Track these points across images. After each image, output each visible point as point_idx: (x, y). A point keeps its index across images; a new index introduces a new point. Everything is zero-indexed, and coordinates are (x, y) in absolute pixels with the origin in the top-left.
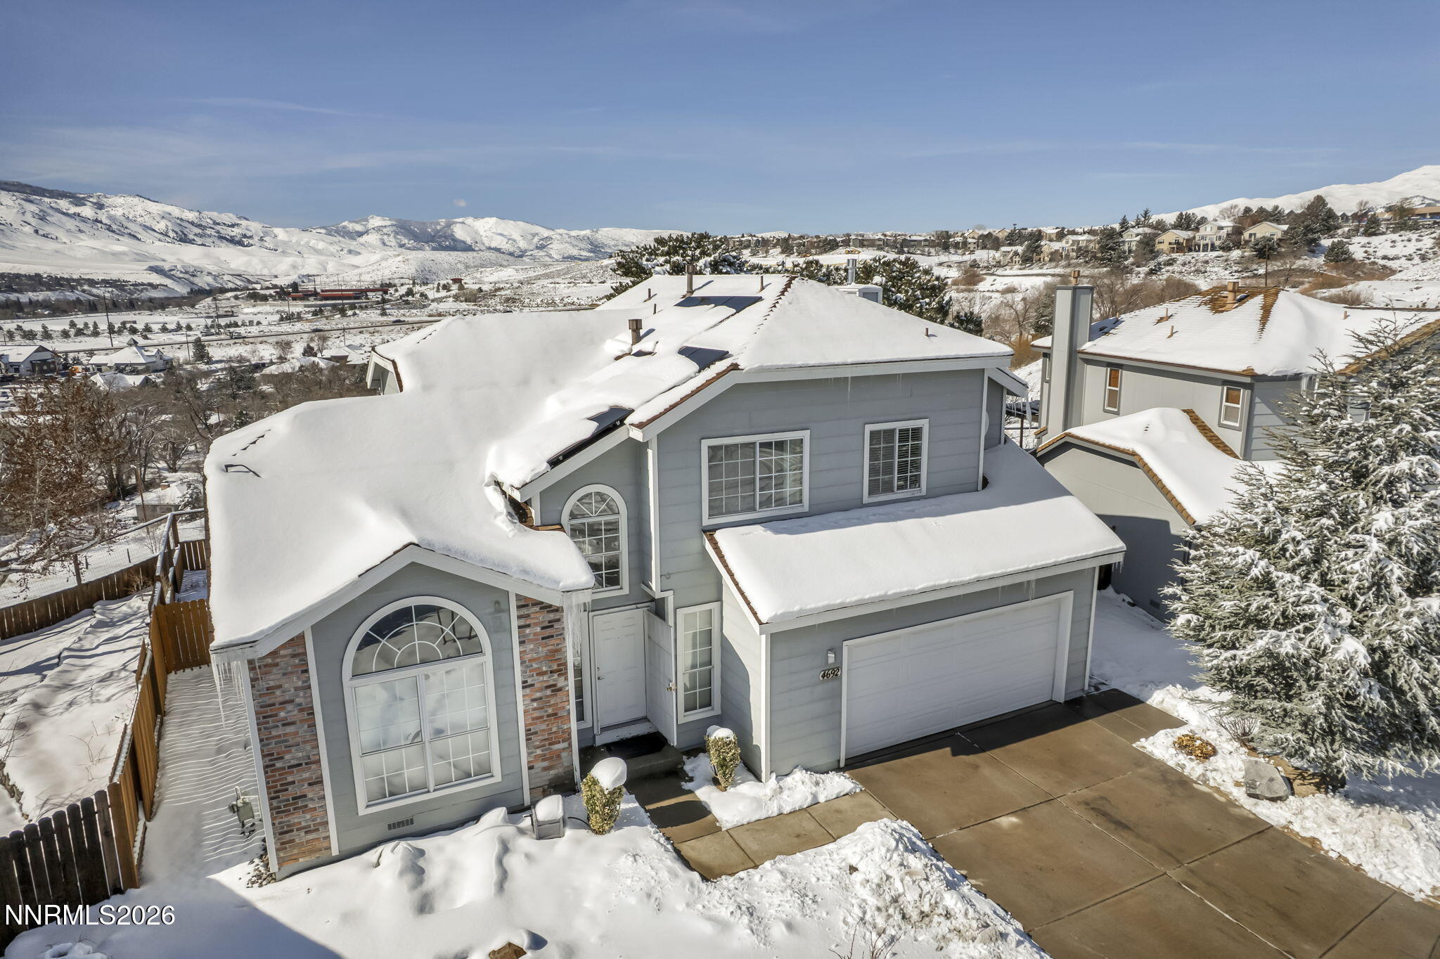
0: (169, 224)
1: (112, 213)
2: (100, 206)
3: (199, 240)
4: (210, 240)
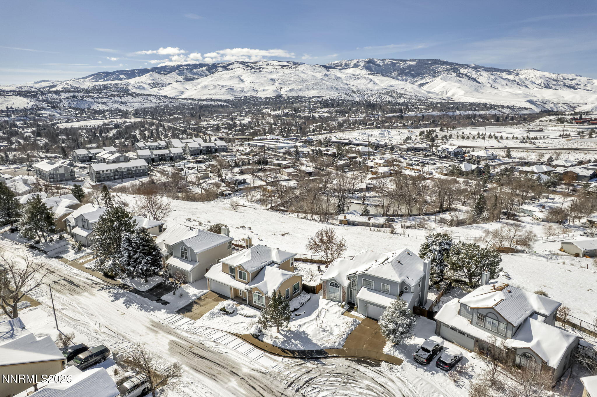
0: (543, 81)
1: (521, 77)
2: (517, 74)
3: (554, 87)
4: (559, 87)
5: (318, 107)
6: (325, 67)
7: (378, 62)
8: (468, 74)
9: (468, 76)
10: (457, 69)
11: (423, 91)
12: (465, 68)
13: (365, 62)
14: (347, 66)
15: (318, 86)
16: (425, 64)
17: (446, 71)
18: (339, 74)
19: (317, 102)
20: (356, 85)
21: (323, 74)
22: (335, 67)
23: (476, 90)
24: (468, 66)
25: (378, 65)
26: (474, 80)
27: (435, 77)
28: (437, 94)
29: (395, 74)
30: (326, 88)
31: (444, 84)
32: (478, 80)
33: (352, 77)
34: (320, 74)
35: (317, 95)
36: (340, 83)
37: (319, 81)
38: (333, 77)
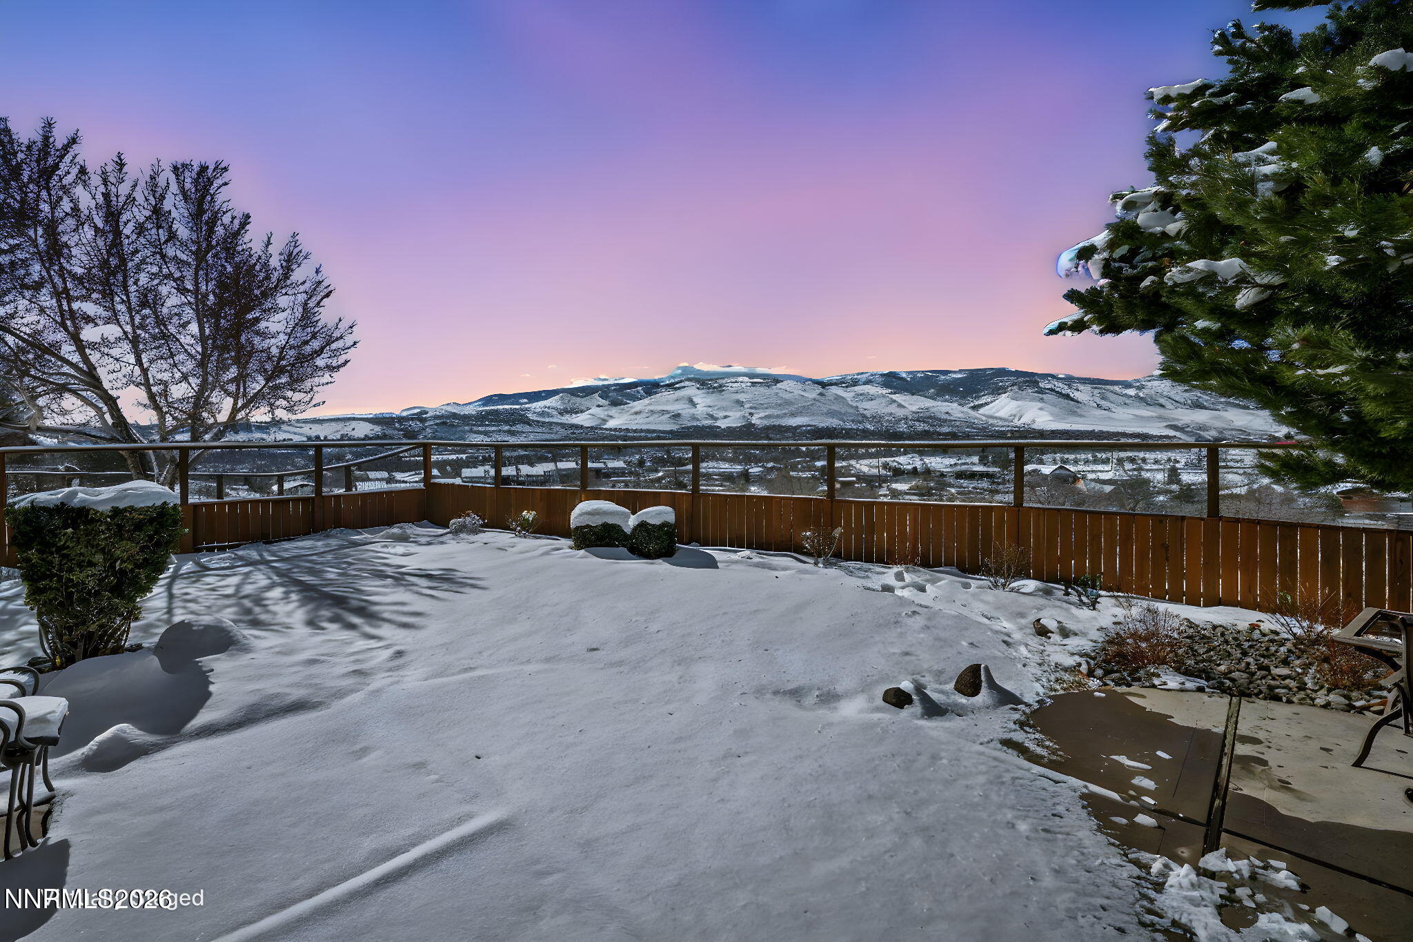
7: (904, 375)
8: (1055, 389)
9: (1056, 392)
10: (1035, 382)
11: (980, 416)
12: (1050, 380)
15: (811, 410)
16: (981, 376)
17: (1016, 385)
20: (870, 407)
23: (1074, 413)
24: (1053, 376)
25: (904, 380)
26: (1068, 397)
27: (997, 395)
28: (1005, 420)
29: (931, 391)
30: (822, 412)
32: (1075, 397)
33: (864, 397)
35: (809, 422)
36: (842, 405)
37: (811, 402)
38: (833, 397)
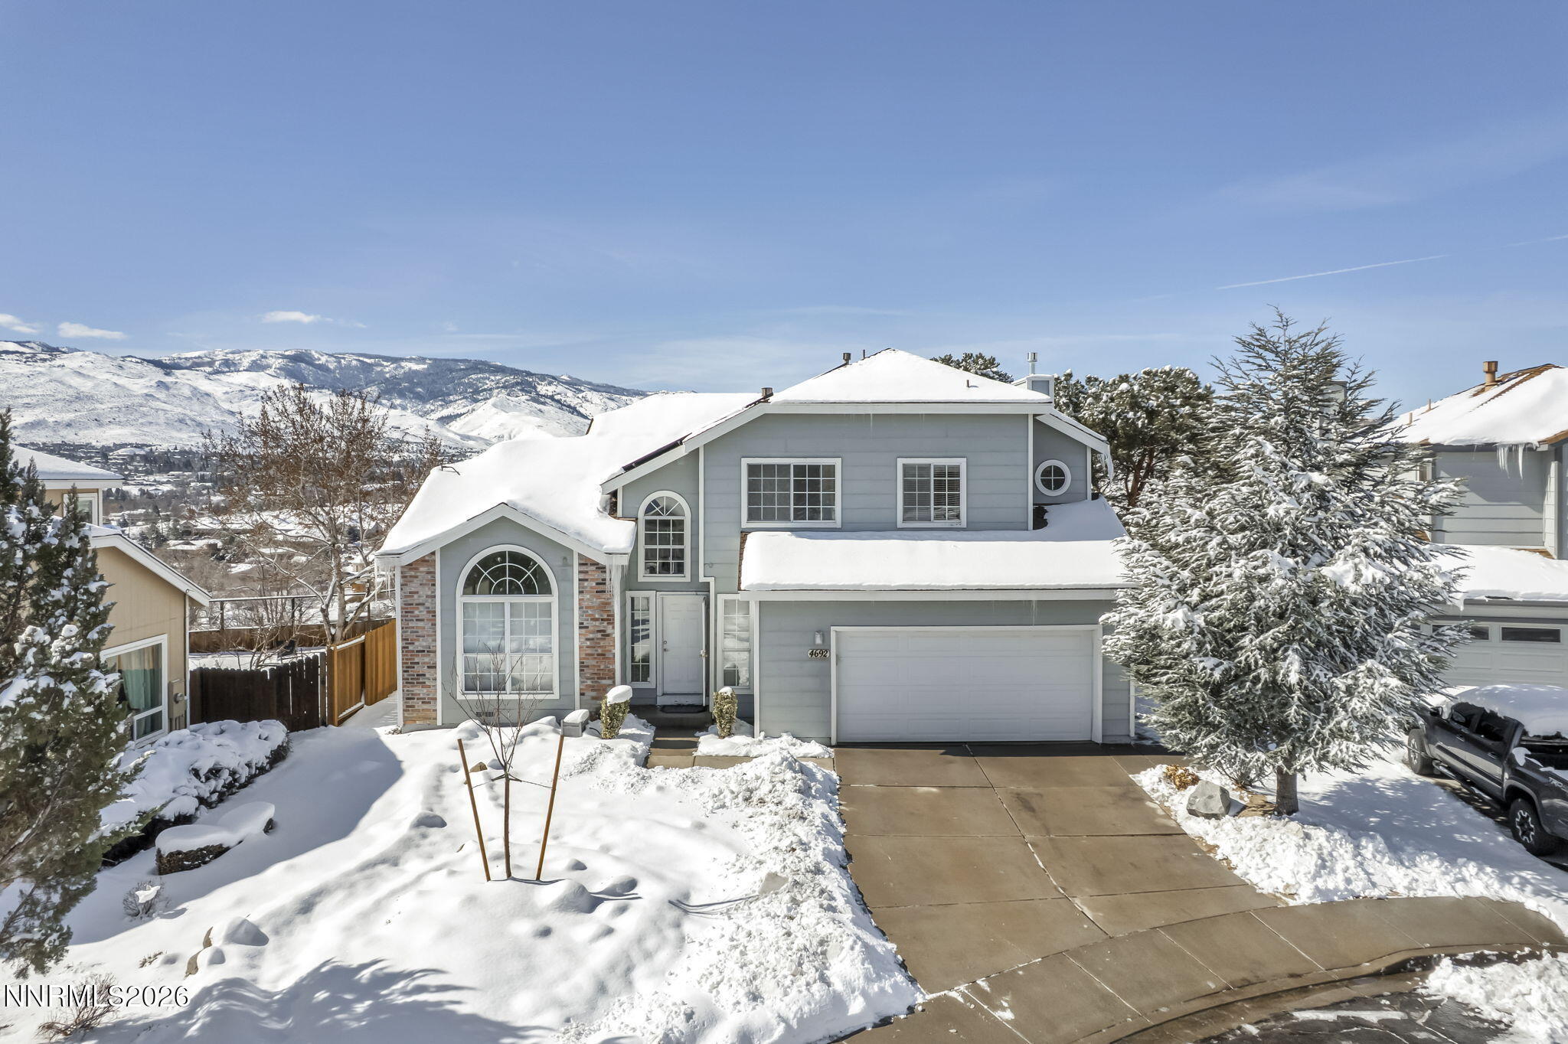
5: (137, 471)
6: (157, 364)
7: (323, 359)
8: (557, 397)
9: (558, 401)
10: (529, 384)
11: (451, 435)
12: (550, 384)
13: (284, 357)
14: (229, 366)
15: (137, 415)
16: (451, 371)
17: (505, 387)
18: (205, 385)
19: (132, 458)
21: (153, 383)
22: (195, 365)
24: (554, 378)
25: (323, 368)
26: (573, 410)
27: (476, 401)
29: (373, 391)
30: (162, 420)
31: (503, 417)
32: (582, 410)
33: (248, 392)
34: (141, 382)
35: (133, 440)
36: (208, 408)
37: (137, 401)
38: (187, 392)
